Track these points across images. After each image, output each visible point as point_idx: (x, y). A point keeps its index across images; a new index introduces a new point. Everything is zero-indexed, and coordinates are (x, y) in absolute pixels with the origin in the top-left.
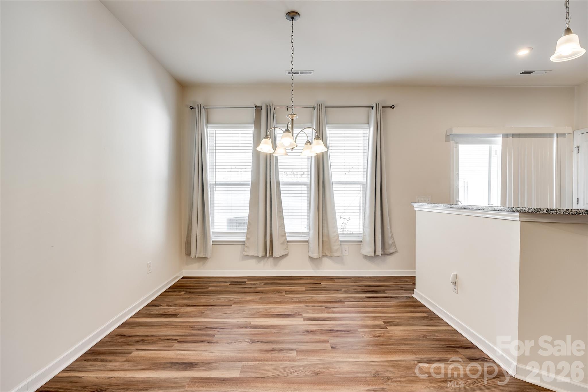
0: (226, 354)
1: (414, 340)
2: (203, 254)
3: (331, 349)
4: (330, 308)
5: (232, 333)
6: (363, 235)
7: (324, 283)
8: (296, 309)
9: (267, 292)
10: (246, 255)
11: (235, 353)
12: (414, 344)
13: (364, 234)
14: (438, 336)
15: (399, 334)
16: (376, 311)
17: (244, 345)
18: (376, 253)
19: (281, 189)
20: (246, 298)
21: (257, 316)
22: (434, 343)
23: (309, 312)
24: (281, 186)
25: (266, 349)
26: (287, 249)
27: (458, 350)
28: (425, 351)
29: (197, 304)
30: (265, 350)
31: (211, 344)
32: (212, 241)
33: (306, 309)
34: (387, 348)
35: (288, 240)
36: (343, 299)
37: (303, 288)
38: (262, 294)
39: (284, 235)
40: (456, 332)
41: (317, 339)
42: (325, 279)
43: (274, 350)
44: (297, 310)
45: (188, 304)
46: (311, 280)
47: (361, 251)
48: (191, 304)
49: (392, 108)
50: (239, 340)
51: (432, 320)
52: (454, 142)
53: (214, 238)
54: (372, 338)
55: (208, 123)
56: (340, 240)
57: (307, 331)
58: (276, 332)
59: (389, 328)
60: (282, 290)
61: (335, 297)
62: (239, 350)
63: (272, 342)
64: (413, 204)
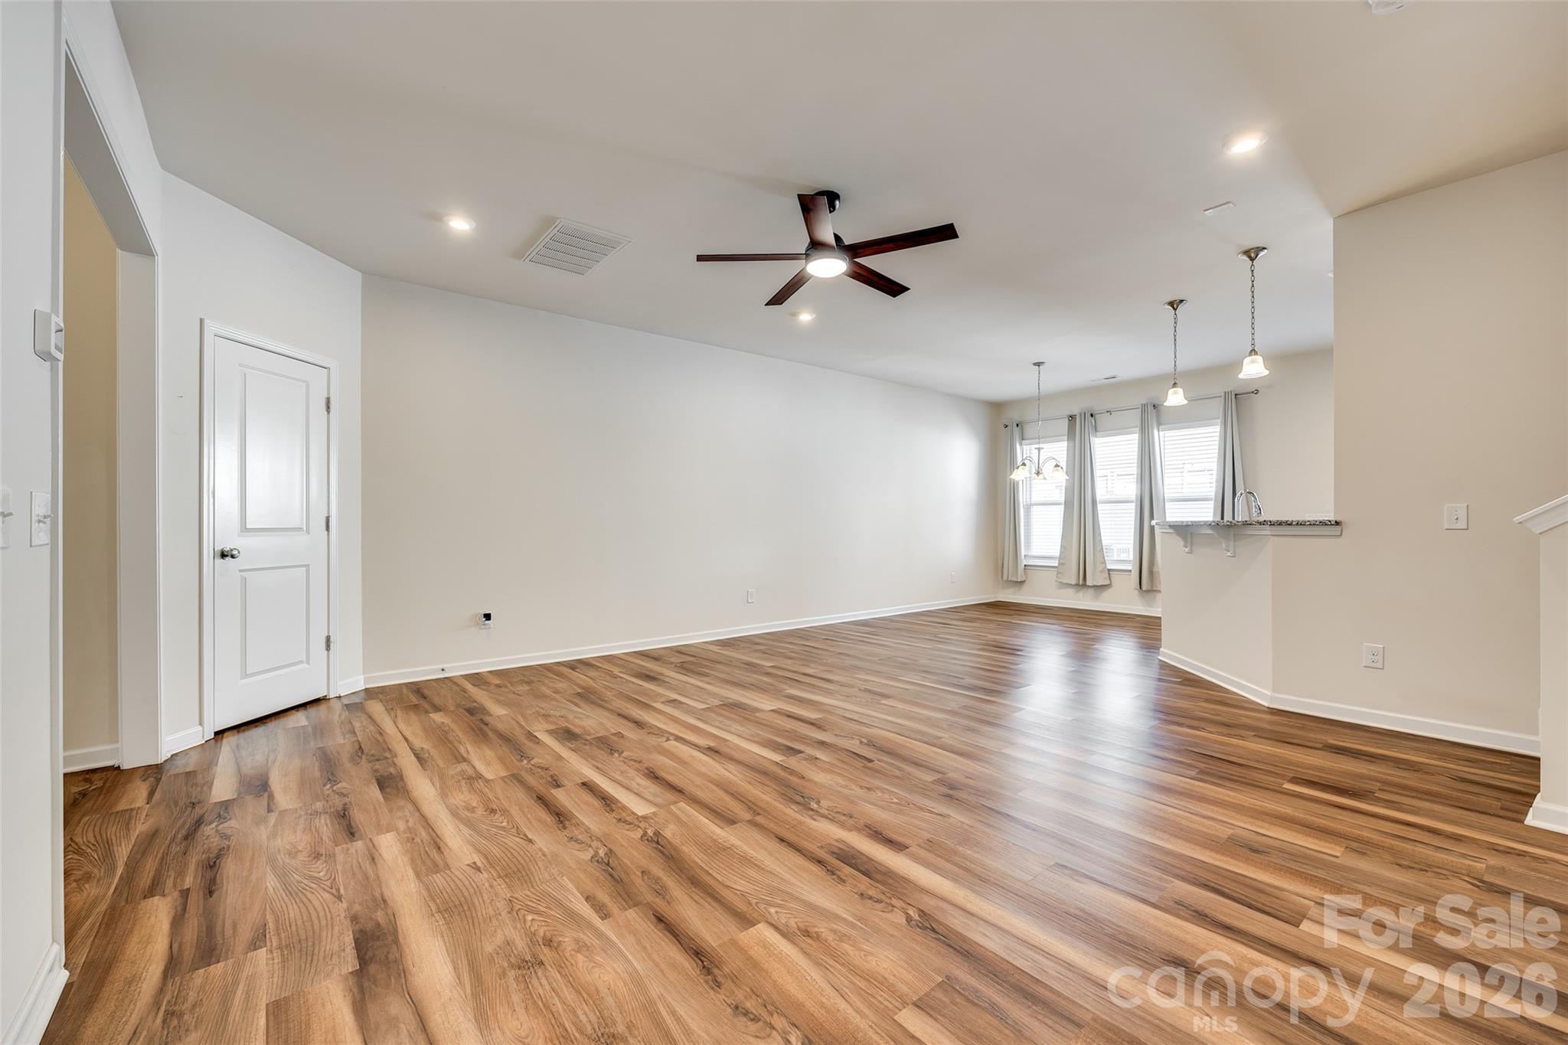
24: (1098, 505)
39: (1104, 562)
55: (1023, 439)
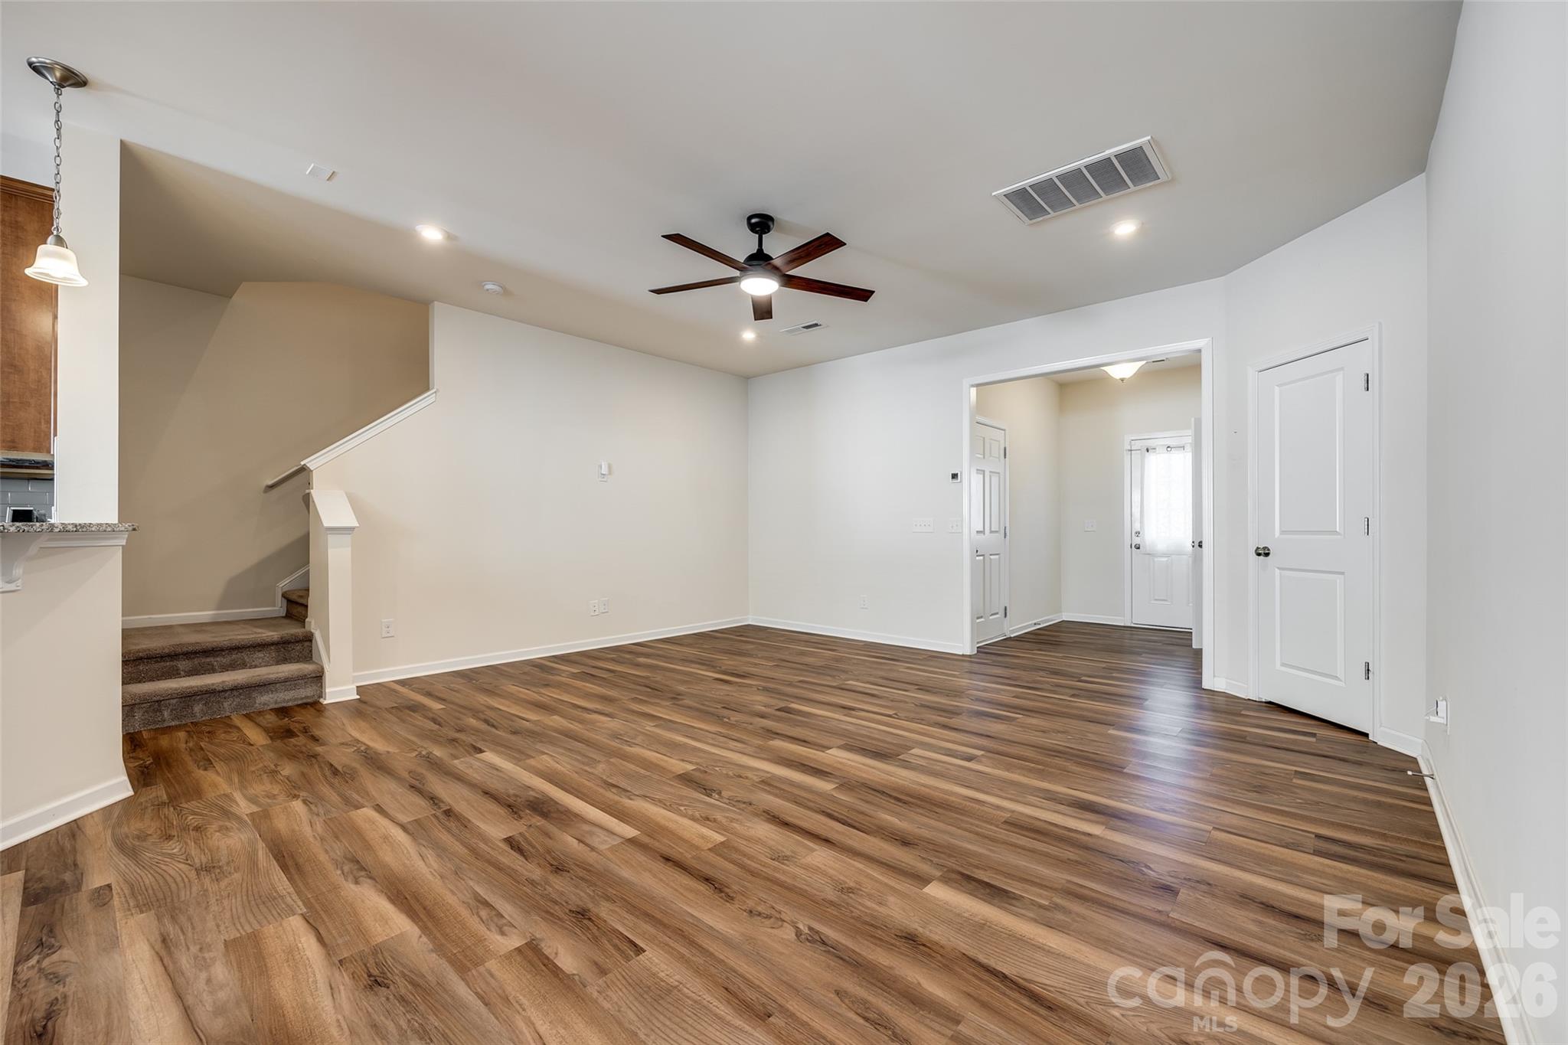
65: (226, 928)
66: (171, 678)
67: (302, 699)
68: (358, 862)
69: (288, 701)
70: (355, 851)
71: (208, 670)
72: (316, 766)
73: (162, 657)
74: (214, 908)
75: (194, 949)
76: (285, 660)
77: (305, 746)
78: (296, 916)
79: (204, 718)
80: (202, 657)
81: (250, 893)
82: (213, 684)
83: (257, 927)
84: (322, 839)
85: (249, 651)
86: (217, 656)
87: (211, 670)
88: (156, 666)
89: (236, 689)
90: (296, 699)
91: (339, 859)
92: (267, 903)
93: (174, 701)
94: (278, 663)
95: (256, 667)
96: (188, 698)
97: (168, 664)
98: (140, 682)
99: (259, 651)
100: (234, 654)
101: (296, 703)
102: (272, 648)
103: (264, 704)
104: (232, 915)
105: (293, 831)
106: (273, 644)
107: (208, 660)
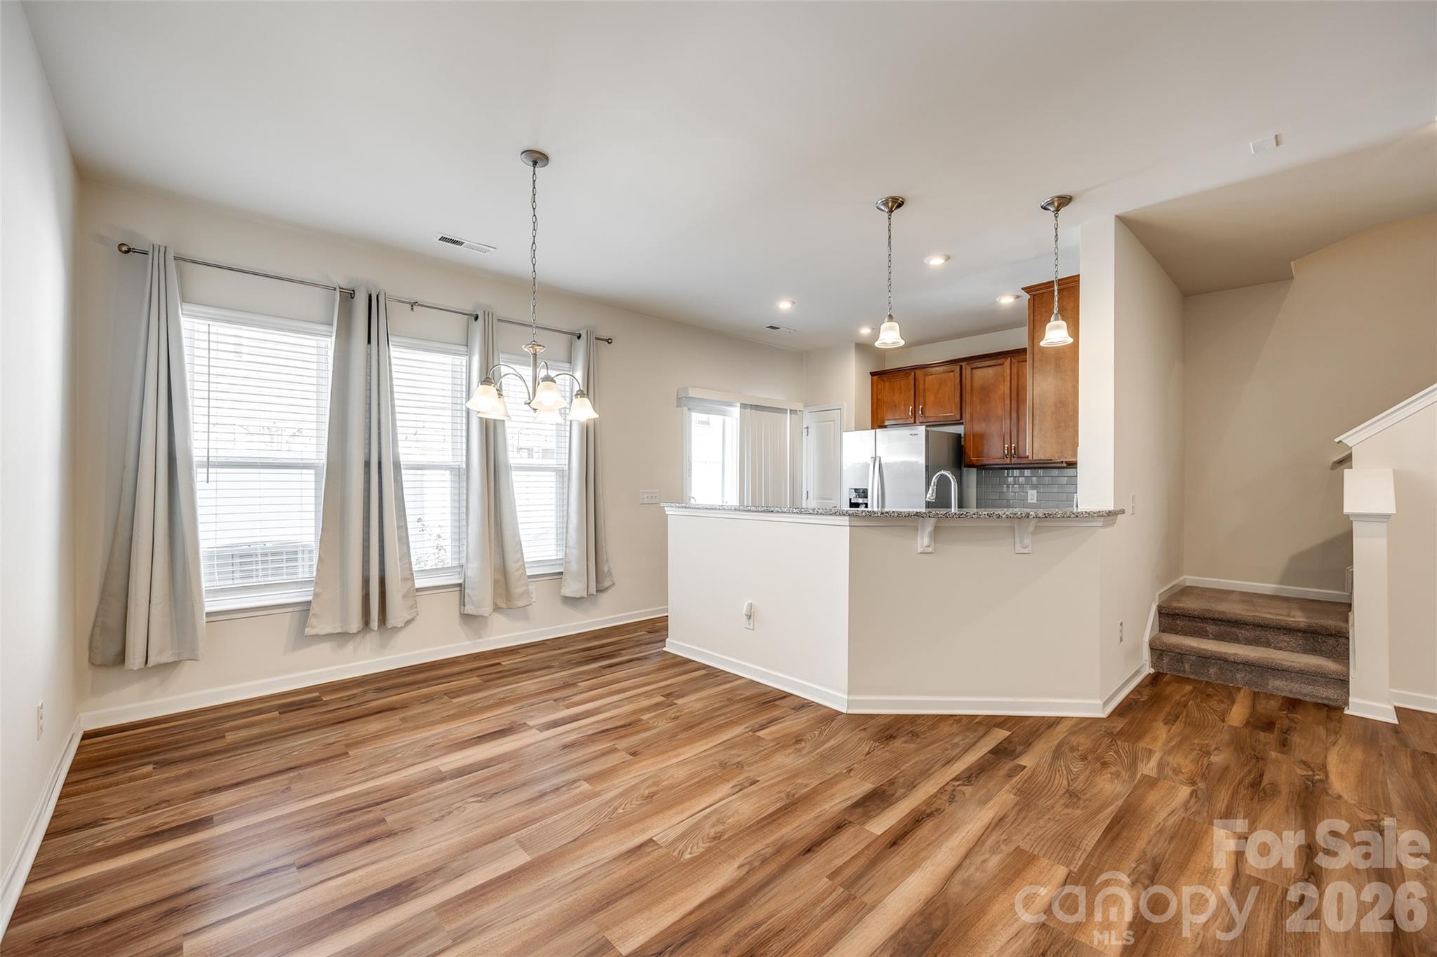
0: (458, 839)
1: (721, 708)
2: (170, 653)
3: (631, 757)
4: (564, 699)
5: (420, 801)
6: (565, 561)
7: (506, 662)
8: (503, 717)
9: (403, 706)
10: (311, 634)
11: (474, 828)
12: (727, 713)
13: (567, 560)
14: (742, 695)
15: (698, 705)
16: (637, 684)
17: (475, 809)
18: (589, 589)
19: (404, 478)
20: (365, 729)
21: (438, 753)
22: (746, 703)
23: (534, 716)
25: (529, 798)
26: (414, 606)
27: (777, 703)
28: (746, 716)
29: (239, 780)
30: (528, 800)
31: (397, 837)
32: (207, 613)
33: (523, 713)
34: (703, 728)
35: (417, 586)
36: (570, 680)
37: (475, 680)
38: (392, 712)
40: (753, 683)
41: (596, 751)
42: (500, 654)
43: (543, 795)
44: (509, 718)
45: (212, 787)
46: (473, 661)
47: (562, 590)
48: (221, 785)
49: (610, 343)
50: (454, 806)
51: (718, 676)
52: (686, 408)
53: (211, 605)
54: (669, 723)
56: (528, 574)
57: (565, 747)
58: (512, 765)
59: (680, 702)
60: (437, 692)
61: (552, 679)
62: (478, 821)
63: (524, 784)
64: (665, 504)
65: (1030, 839)
66: (1201, 637)
67: (1322, 698)
68: (1157, 870)
69: (1305, 695)
70: (1167, 861)
71: (1233, 639)
72: (1246, 769)
73: (1194, 618)
74: (1041, 822)
75: (1004, 837)
76: (1314, 651)
77: (1265, 744)
78: (1066, 869)
79: (1218, 682)
80: (1229, 627)
81: (1069, 829)
82: (1226, 653)
83: (1041, 855)
84: (1161, 832)
85: (1273, 631)
86: (1241, 629)
87: (1235, 640)
88: (1189, 624)
89: (1248, 665)
90: (1313, 696)
91: (1148, 856)
92: (1066, 843)
93: (1194, 658)
94: (1305, 652)
95: (1280, 649)
96: (1205, 659)
97: (1199, 624)
98: (1177, 634)
99: (1285, 634)
100: (1260, 631)
101: (1315, 700)
102: (1300, 635)
103: (1277, 689)
104: (1042, 835)
105: (1152, 809)
106: (1299, 631)
107: (1233, 630)
